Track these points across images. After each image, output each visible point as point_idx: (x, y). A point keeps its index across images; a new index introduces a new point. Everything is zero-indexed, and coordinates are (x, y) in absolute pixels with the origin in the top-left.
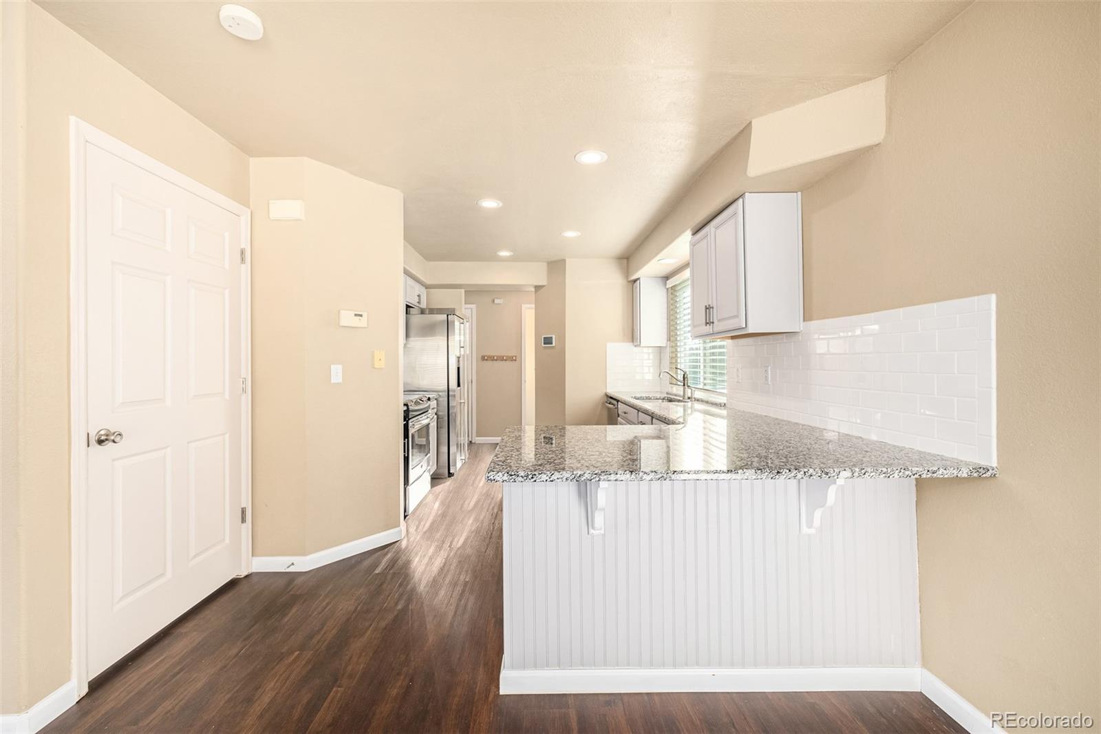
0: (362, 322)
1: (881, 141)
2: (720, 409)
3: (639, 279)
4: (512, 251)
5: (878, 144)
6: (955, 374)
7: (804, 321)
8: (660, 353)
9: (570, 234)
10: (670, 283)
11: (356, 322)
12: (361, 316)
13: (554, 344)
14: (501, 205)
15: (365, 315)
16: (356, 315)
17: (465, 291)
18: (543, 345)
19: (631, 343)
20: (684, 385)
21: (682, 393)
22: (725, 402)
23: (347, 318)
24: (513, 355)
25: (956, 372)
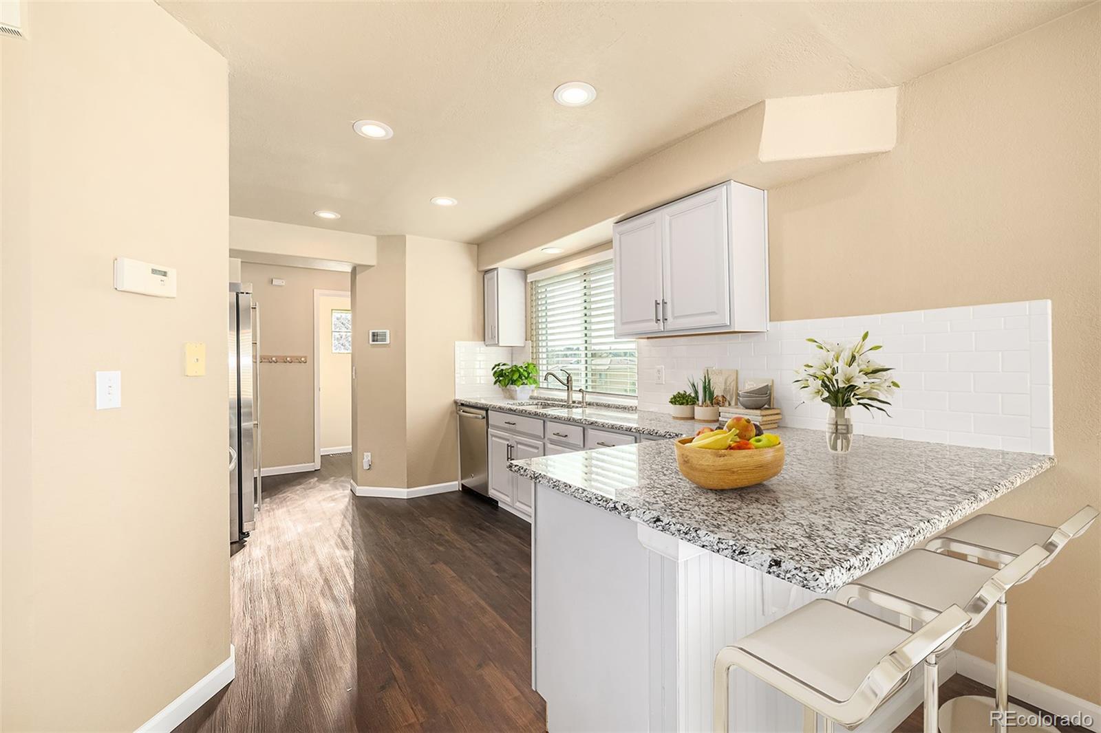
0: (168, 287)
1: (891, 149)
2: (631, 413)
3: (497, 268)
4: (339, 214)
5: (886, 152)
6: (999, 372)
7: (770, 321)
8: (512, 354)
9: (443, 201)
10: (531, 277)
11: (153, 285)
12: (165, 274)
13: (388, 342)
14: (391, 133)
15: (172, 273)
16: (154, 271)
17: (242, 262)
18: (371, 342)
19: (483, 342)
20: (568, 389)
21: (566, 398)
22: (637, 405)
23: (135, 275)
24: (302, 355)
25: (1000, 370)
